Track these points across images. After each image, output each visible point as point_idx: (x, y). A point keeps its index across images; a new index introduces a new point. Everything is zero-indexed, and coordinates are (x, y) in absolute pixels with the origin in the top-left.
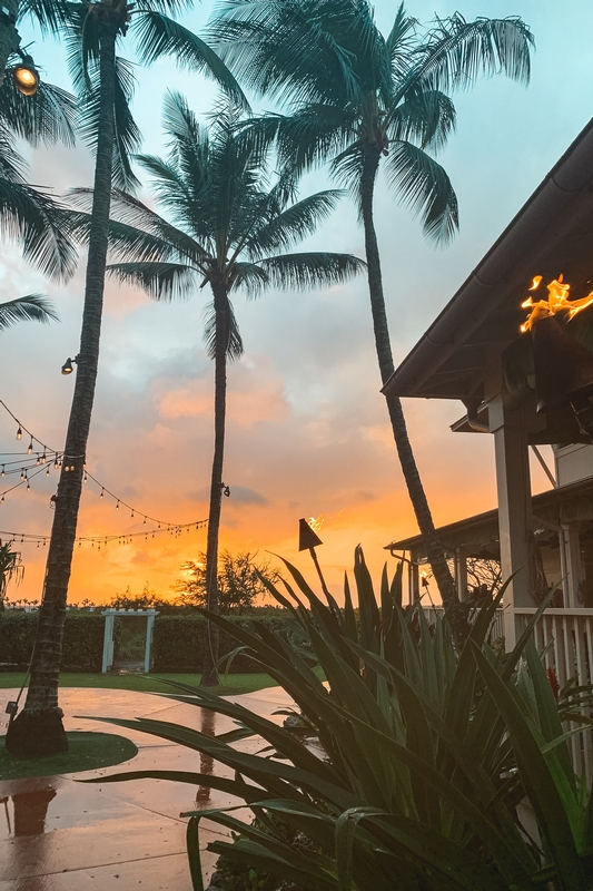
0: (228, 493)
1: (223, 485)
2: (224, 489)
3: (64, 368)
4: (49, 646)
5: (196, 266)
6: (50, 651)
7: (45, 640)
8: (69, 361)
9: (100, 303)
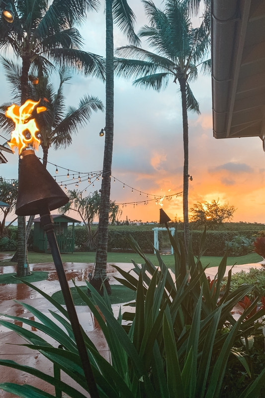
0: (191, 179)
1: (189, 176)
2: (190, 177)
3: (100, 133)
4: (101, 252)
5: (170, 72)
6: (102, 254)
7: (100, 250)
8: (102, 130)
9: (112, 102)
